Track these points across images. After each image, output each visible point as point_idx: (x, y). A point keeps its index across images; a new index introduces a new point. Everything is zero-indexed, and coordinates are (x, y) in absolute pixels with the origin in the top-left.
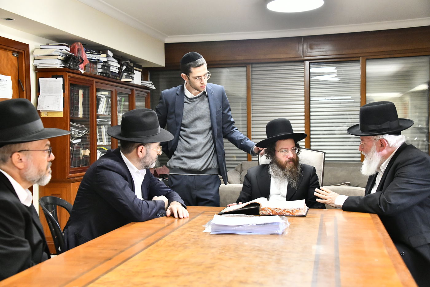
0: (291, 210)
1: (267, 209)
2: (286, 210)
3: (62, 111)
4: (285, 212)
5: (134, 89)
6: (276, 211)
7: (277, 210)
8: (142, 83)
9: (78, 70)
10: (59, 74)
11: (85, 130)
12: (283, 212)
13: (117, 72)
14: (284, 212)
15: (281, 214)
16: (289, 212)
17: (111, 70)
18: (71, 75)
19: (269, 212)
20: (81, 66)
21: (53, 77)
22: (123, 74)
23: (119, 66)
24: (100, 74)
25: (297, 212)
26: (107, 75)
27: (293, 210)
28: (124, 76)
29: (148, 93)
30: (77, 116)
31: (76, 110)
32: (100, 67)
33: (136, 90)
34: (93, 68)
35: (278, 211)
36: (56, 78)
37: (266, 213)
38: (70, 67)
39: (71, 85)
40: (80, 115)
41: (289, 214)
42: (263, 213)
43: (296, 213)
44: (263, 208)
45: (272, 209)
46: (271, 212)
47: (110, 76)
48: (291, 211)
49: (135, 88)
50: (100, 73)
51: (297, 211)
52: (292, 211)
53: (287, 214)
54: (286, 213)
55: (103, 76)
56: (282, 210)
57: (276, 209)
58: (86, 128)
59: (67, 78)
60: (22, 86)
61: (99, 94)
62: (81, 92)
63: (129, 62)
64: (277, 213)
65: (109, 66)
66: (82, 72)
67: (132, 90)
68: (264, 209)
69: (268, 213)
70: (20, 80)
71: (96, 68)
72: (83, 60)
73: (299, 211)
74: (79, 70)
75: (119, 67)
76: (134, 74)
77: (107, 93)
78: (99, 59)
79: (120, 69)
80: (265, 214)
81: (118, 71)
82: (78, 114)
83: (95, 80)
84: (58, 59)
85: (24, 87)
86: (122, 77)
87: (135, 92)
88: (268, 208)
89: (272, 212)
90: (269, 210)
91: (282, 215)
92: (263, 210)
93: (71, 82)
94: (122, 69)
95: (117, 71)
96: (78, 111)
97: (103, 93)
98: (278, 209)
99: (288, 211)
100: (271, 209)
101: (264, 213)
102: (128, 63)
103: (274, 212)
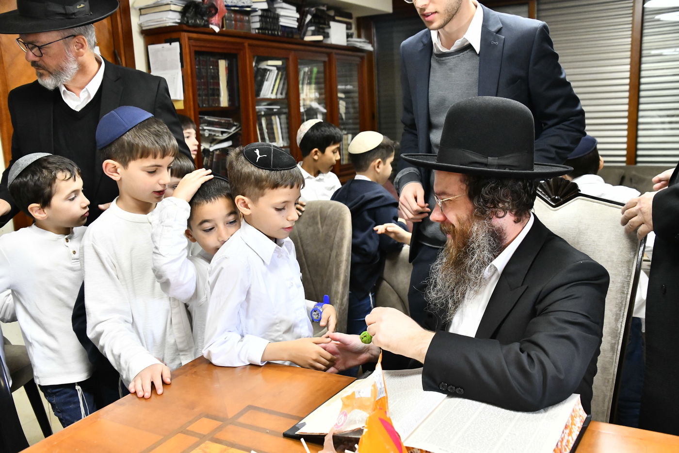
3: (182, 98)
5: (331, 53)
8: (347, 41)
9: (206, 26)
10: (174, 35)
11: (235, 125)
13: (296, 27)
17: (281, 24)
18: (194, 35)
20: (216, 19)
21: (166, 42)
22: (306, 30)
23: (298, 16)
24: (257, 31)
26: (273, 32)
28: (309, 33)
29: (362, 58)
30: (217, 105)
31: (213, 95)
32: (257, 19)
33: (336, 54)
34: (242, 21)
36: (171, 44)
38: (188, 22)
39: (198, 53)
40: (224, 101)
47: (278, 33)
49: (334, 51)
50: (258, 29)
55: (264, 34)
58: (235, 124)
59: (185, 41)
60: (120, 61)
61: (264, 65)
62: (223, 64)
63: (325, 8)
65: (277, 17)
66: (217, 29)
67: (329, 55)
70: (116, 51)
71: (249, 22)
72: (218, 9)
74: (211, 26)
75: (298, 19)
76: (330, 27)
77: (279, 63)
78: (249, 5)
79: (300, 21)
81: (297, 24)
82: (218, 101)
83: (246, 43)
84: (171, 10)
85: (122, 62)
86: (304, 35)
87: (335, 57)
93: (197, 49)
94: (305, 21)
95: (295, 25)
96: (219, 95)
97: (270, 62)
102: (323, 10)
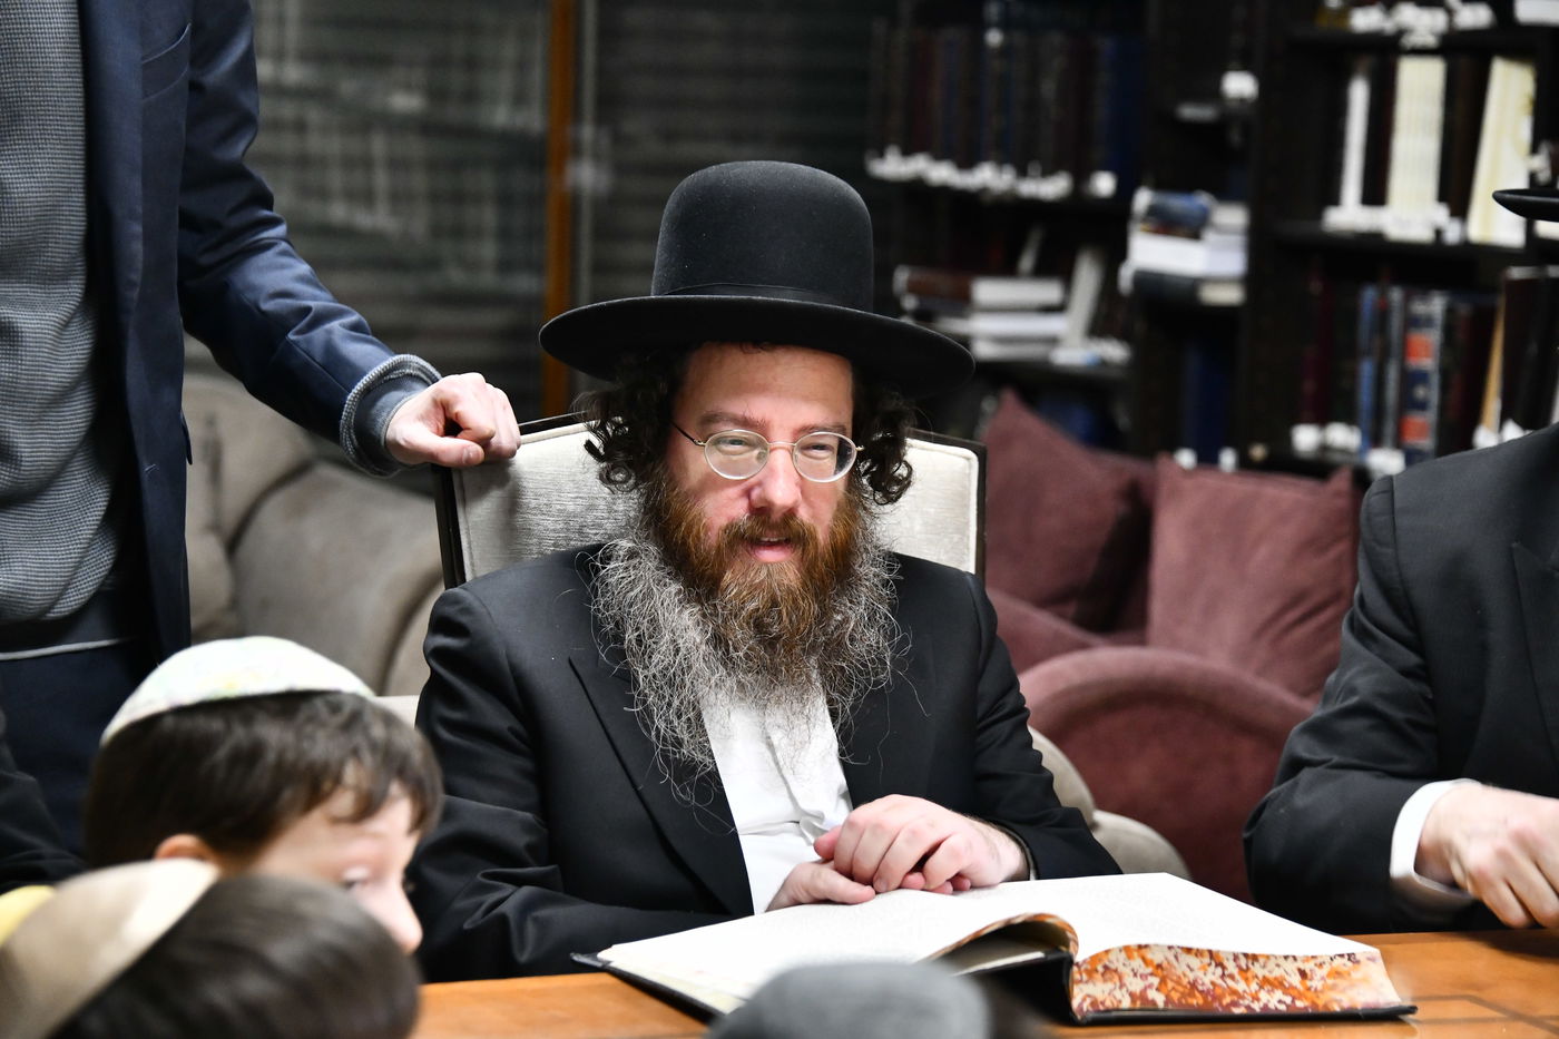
0: (1291, 967)
1: (1118, 961)
2: (1257, 969)
4: (1254, 987)
6: (1191, 976)
7: (1194, 962)
12: (1241, 986)
14: (1247, 980)
15: (1227, 1000)
16: (1278, 984)
19: (1136, 985)
25: (1341, 983)
27: (1307, 967)
35: (1200, 974)
37: (1118, 994)
41: (1288, 1000)
42: (1094, 1003)
43: (1333, 987)
44: (1095, 959)
45: (1157, 957)
46: (1155, 981)
48: (1295, 980)
51: (1337, 974)
52: (1303, 974)
53: (1274, 1001)
54: (1264, 996)
56: (1231, 968)
57: (1188, 950)
64: (1193, 985)
68: (1102, 967)
69: (1132, 995)
73: (1356, 975)
80: (1108, 1004)
88: (1127, 949)
89: (1163, 981)
90: (1137, 963)
91: (1237, 1011)
92: (1091, 973)
98: (1198, 953)
99: (1277, 973)
100: (1149, 956)
101: (1100, 997)
103: (1178, 982)
